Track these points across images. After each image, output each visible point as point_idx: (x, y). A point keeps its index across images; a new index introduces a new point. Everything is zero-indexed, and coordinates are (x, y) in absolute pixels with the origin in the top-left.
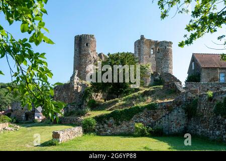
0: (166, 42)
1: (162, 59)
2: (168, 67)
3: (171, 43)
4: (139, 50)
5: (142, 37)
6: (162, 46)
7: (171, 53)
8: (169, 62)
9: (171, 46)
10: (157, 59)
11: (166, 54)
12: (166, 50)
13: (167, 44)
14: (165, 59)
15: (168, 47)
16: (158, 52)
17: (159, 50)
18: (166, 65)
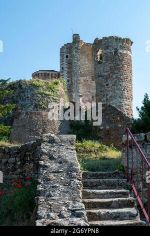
0: (118, 39)
1: (107, 78)
2: (122, 97)
3: (128, 41)
4: (70, 63)
5: (76, 38)
6: (107, 47)
7: (129, 64)
8: (124, 84)
9: (129, 50)
10: (97, 77)
11: (118, 65)
12: (117, 57)
13: (120, 44)
14: (114, 76)
15: (121, 51)
16: (99, 63)
17: (101, 58)
18: (117, 92)
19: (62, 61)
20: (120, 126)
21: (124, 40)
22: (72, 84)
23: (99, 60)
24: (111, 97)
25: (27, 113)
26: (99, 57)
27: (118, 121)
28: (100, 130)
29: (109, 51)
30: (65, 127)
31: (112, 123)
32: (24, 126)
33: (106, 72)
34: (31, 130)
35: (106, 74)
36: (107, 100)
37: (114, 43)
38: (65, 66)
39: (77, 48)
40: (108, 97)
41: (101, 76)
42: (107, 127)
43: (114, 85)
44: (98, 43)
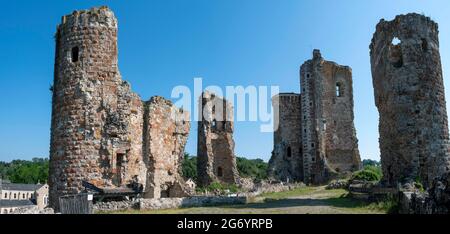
19: (302, 81)
22: (314, 108)
29: (413, 41)
33: (415, 85)
35: (413, 88)
38: (307, 87)
39: (318, 65)
41: (404, 93)
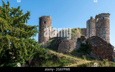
0: (104, 14)
1: (100, 28)
2: (105, 33)
7: (109, 22)
9: (109, 17)
10: (96, 27)
11: (104, 23)
12: (104, 20)
13: (105, 15)
14: (103, 27)
15: (105, 18)
16: (97, 23)
17: (98, 21)
18: (104, 32)
19: (87, 25)
20: (102, 45)
21: (107, 14)
23: (97, 22)
24: (101, 34)
25: (64, 41)
26: (97, 21)
27: (101, 43)
28: (93, 47)
29: (101, 18)
30: (78, 46)
31: (98, 44)
32: (62, 46)
34: (65, 47)
35: (99, 26)
36: (100, 35)
37: (103, 16)
38: (88, 26)
39: (92, 21)
40: (100, 34)
41: (98, 27)
42: (96, 46)
43: (102, 30)
44: (97, 17)
